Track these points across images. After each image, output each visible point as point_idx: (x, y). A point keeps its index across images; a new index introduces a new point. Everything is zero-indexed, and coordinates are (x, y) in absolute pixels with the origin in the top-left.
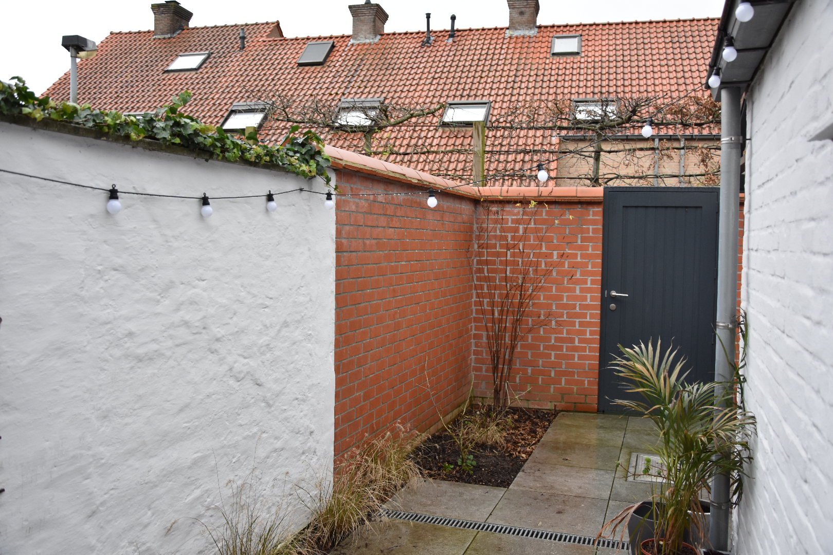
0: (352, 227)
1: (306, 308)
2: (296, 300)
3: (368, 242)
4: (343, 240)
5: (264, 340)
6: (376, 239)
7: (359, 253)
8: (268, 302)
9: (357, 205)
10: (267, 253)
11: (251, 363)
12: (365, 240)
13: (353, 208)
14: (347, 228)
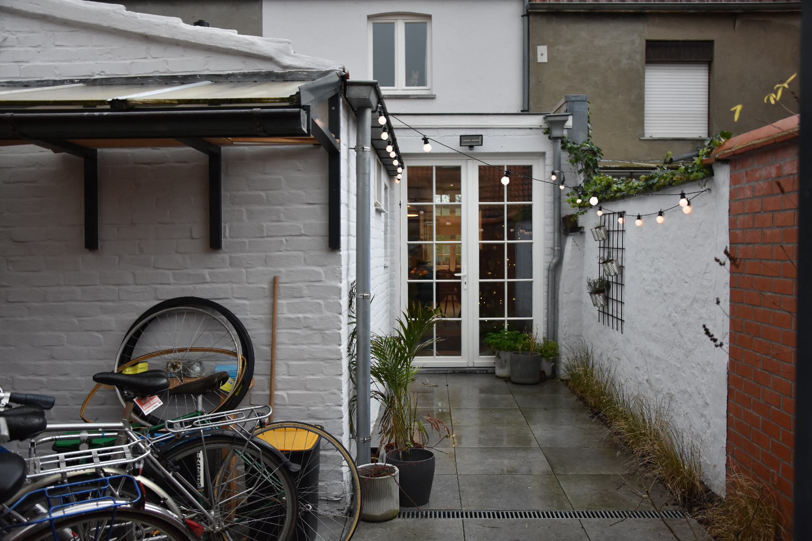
0: (746, 216)
1: (709, 292)
2: (702, 283)
3: (768, 232)
4: (738, 232)
5: (684, 305)
6: (782, 227)
7: (757, 246)
8: (687, 280)
9: (753, 189)
10: (689, 244)
11: (678, 317)
12: (764, 230)
13: (749, 193)
14: (741, 218)
